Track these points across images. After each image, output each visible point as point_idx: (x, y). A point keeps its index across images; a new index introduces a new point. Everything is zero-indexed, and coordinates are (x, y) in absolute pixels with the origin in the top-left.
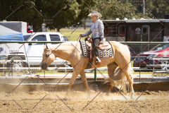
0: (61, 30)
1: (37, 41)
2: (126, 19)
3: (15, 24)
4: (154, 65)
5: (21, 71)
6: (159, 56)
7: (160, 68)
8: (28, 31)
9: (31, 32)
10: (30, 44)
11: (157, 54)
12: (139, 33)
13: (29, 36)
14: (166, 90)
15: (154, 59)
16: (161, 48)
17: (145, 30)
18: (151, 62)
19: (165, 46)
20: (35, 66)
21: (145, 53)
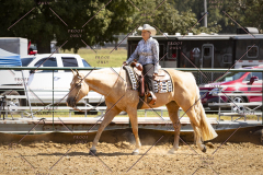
0: (80, 50)
1: (42, 67)
2: (178, 35)
3: (10, 42)
4: (219, 104)
5: (19, 112)
6: (228, 90)
7: (229, 109)
8: (30, 51)
9: (34, 54)
10: (32, 71)
11: (225, 87)
12: (197, 56)
13: (31, 60)
14: (238, 142)
15: (220, 94)
16: (231, 78)
17: (207, 51)
18: (216, 99)
19: (237, 75)
20: (39, 105)
21: (207, 86)
